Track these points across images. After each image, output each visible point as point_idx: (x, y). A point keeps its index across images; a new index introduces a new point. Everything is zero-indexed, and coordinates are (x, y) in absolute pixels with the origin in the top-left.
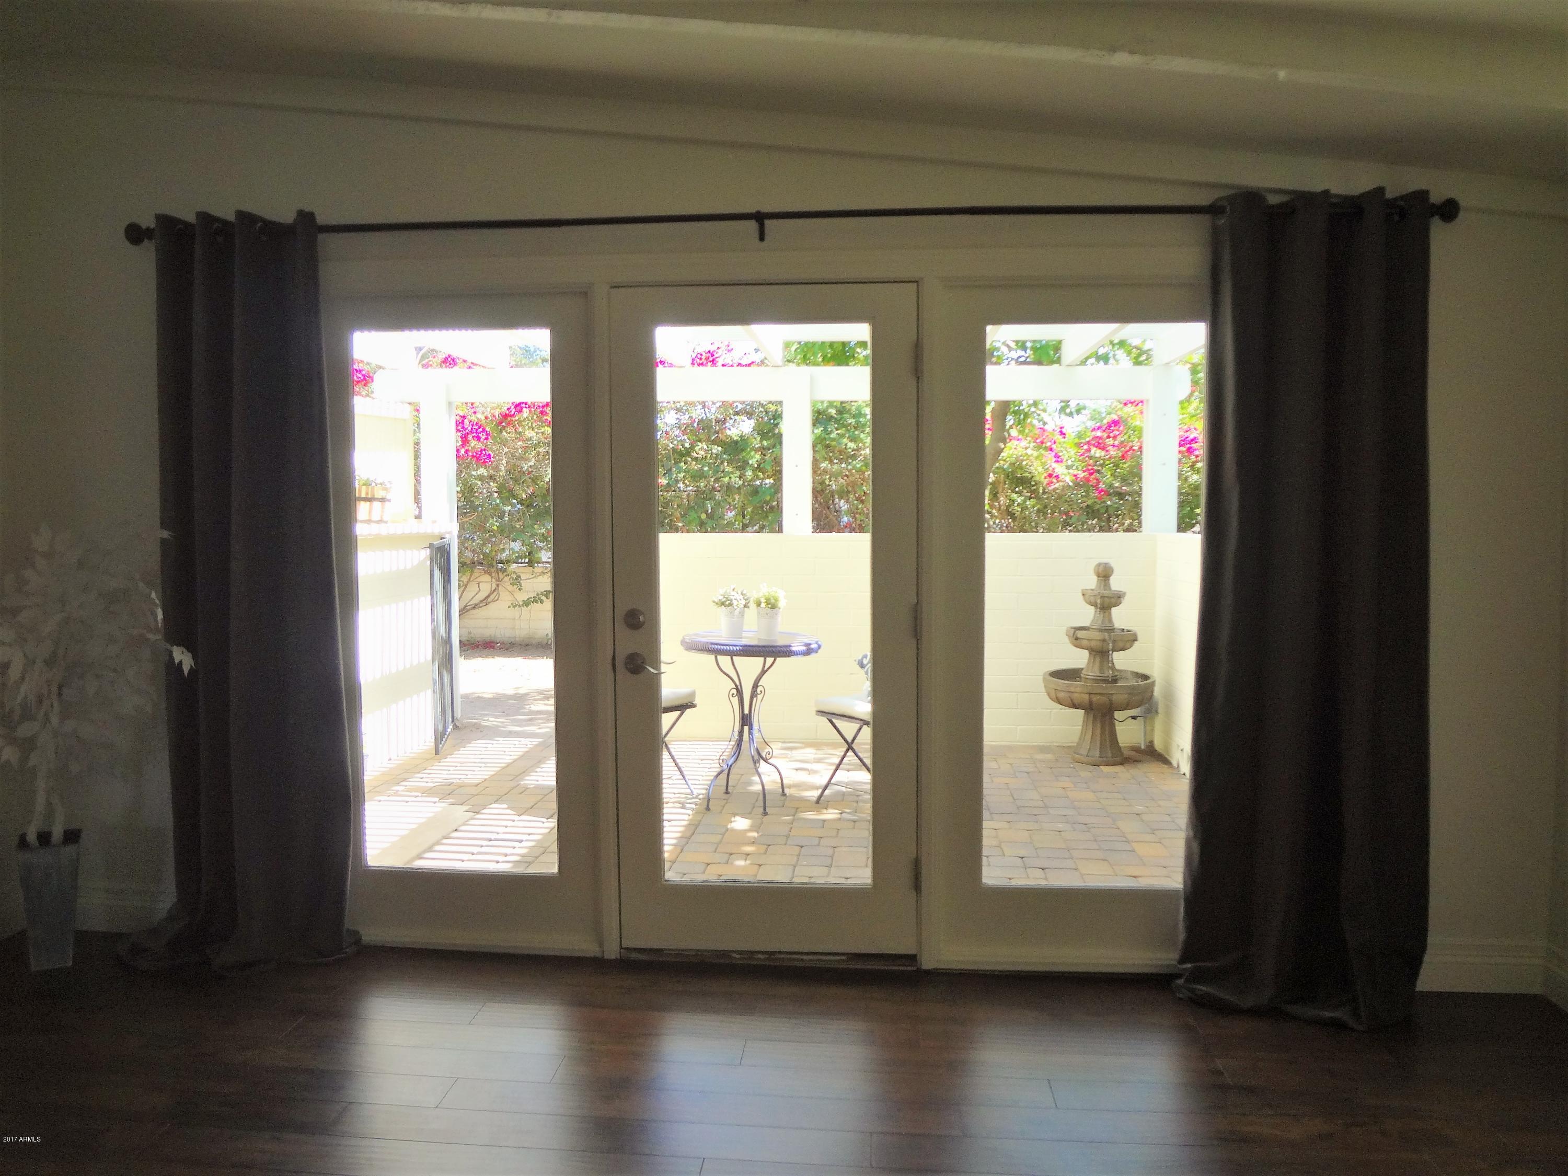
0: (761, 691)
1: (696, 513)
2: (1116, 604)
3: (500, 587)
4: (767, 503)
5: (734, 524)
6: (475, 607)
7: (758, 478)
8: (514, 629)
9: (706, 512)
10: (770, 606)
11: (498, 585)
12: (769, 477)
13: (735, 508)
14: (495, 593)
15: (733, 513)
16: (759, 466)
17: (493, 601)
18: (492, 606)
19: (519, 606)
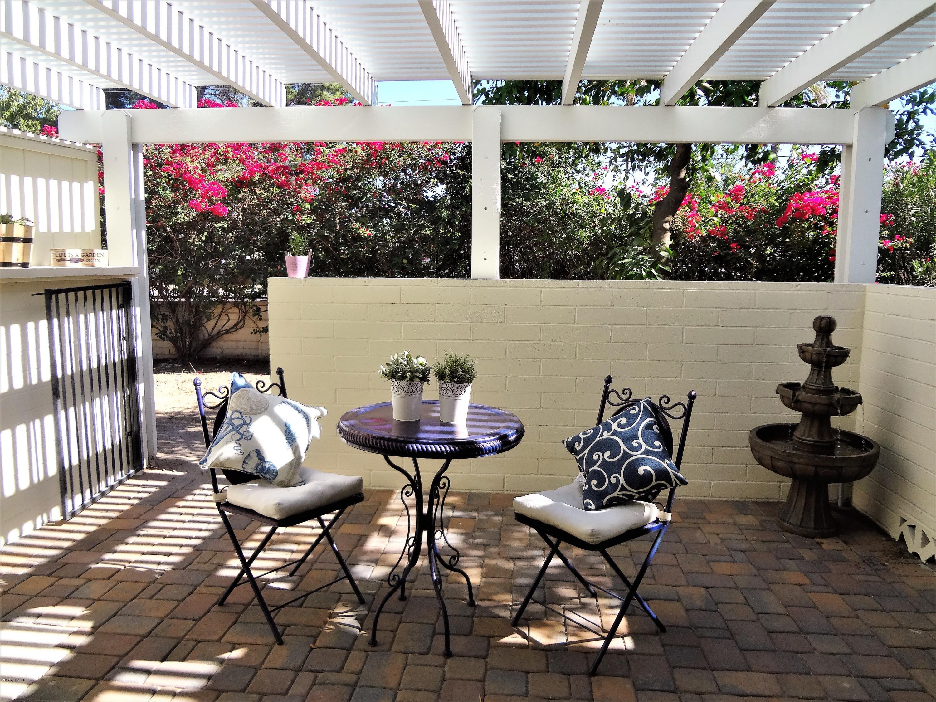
0: (444, 484)
1: (399, 258)
2: (837, 364)
3: (247, 318)
4: (457, 251)
5: (429, 268)
6: (228, 332)
7: (449, 231)
8: (258, 349)
9: (407, 258)
10: (456, 380)
11: (244, 317)
12: (457, 231)
13: (430, 255)
14: (242, 322)
15: (429, 260)
16: (449, 221)
17: (241, 328)
18: (241, 331)
19: (260, 332)
